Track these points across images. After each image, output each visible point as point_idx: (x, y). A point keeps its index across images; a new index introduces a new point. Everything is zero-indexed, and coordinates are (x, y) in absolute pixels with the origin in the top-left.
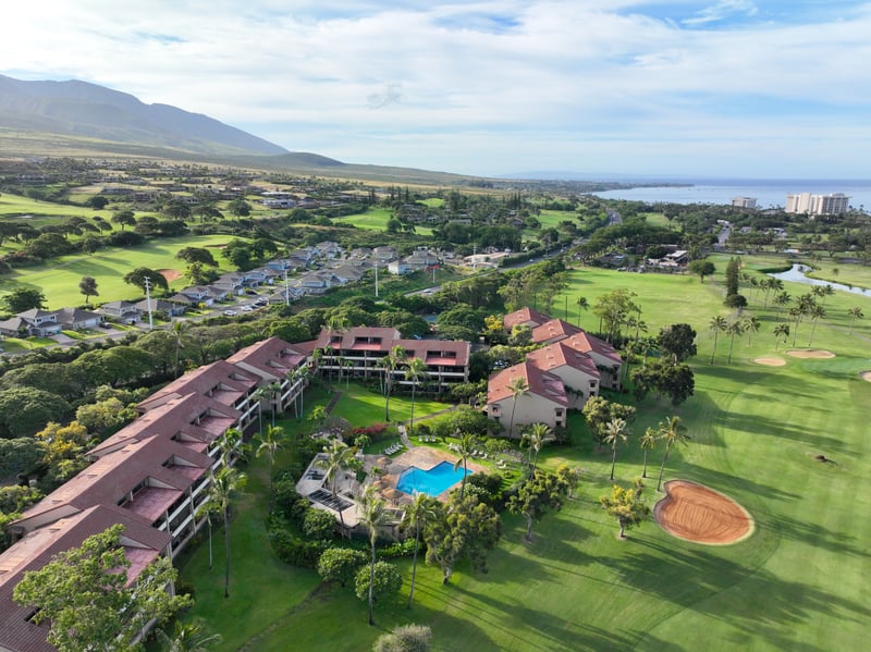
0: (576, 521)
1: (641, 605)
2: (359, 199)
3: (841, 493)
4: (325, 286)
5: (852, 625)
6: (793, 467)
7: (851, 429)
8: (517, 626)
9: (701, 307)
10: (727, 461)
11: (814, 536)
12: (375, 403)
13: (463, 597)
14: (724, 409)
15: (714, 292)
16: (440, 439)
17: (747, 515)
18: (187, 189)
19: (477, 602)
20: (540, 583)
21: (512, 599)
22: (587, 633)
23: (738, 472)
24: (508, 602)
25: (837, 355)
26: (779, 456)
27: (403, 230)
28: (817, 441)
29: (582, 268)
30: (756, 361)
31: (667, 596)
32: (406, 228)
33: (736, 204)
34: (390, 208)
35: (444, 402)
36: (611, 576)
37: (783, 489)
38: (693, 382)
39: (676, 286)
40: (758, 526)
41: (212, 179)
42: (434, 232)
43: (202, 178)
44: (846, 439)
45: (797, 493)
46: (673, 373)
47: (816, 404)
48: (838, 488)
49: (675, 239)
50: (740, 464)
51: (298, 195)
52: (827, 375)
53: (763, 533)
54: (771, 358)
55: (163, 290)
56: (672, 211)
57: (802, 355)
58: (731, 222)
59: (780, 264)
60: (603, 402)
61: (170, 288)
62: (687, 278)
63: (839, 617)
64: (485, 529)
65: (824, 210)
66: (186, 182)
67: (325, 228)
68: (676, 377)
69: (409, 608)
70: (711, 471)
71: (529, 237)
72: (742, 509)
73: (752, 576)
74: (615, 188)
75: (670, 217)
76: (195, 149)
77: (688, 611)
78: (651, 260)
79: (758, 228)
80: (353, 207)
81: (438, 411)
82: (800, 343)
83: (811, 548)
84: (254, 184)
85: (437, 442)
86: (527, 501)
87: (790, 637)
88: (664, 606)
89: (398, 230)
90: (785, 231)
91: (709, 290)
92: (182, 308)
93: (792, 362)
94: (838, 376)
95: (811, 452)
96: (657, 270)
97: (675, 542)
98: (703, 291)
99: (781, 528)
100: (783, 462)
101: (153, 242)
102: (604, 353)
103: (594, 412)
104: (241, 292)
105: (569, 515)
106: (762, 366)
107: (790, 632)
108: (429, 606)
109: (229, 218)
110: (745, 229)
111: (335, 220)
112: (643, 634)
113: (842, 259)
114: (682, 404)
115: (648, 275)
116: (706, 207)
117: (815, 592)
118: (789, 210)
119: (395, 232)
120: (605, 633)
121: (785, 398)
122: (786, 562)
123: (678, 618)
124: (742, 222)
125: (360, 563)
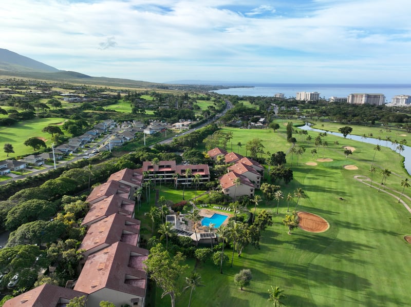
0: (271, 230)
1: (305, 255)
2: (112, 96)
3: (350, 210)
4: (122, 142)
5: (367, 252)
6: (333, 203)
7: (346, 187)
8: (270, 267)
9: (278, 143)
10: (311, 203)
11: (348, 226)
12: (174, 193)
13: (247, 260)
14: (303, 184)
15: (281, 136)
16: (209, 205)
17: (326, 221)
18: (18, 93)
19: (252, 261)
20: (270, 252)
21: (264, 259)
22: (292, 266)
23: (316, 207)
24: (262, 260)
25: (334, 160)
26: (328, 199)
27: (140, 112)
28: (337, 193)
29: (224, 128)
30: (307, 164)
31: (312, 251)
32: (141, 111)
33: (277, 96)
34: (129, 101)
35: (202, 190)
36: (292, 247)
37: (333, 211)
38: (292, 174)
39: (265, 134)
40: (330, 224)
41: (30, 87)
42: (154, 112)
43: (24, 87)
44: (346, 191)
45: (338, 211)
46: (285, 171)
47: (332, 179)
48: (349, 208)
49: (258, 113)
50: (316, 204)
51: (80, 95)
52: (333, 168)
53: (332, 226)
54: (311, 163)
55: (44, 148)
56: (252, 100)
57: (322, 161)
58: (276, 104)
59: (301, 123)
60: (269, 185)
61: (47, 146)
62: (268, 130)
63: (363, 250)
64: (256, 234)
65: (311, 99)
66: (16, 89)
67: (102, 112)
68: (287, 173)
69: (231, 267)
70: (308, 207)
71: (198, 114)
72: (323, 219)
73: (335, 241)
74: (222, 89)
75: (252, 103)
76: (5, 68)
77: (320, 255)
78: (252, 123)
79: (288, 107)
80: (111, 101)
81: (201, 194)
82: (320, 156)
83: (348, 229)
84: (54, 89)
85: (208, 206)
86: (260, 224)
87: (351, 258)
88: (312, 254)
89: (137, 112)
90: (298, 108)
91: (280, 136)
92: (61, 157)
93: (319, 164)
94: (336, 168)
95: (337, 197)
96: (256, 127)
97: (307, 233)
98: (277, 136)
99: (337, 224)
100: (329, 201)
101: (20, 123)
102: (257, 165)
103: (266, 189)
104: (82, 147)
105: (269, 228)
106: (309, 166)
107: (352, 257)
108: (238, 265)
109: (52, 108)
110: (282, 107)
111: (105, 108)
112: (309, 264)
113: (323, 120)
114: (289, 183)
115: (252, 130)
116: (264, 98)
117: (354, 243)
118: (298, 99)
119: (136, 113)
120: (298, 265)
121: (321, 178)
122: (343, 235)
123: (318, 257)
124: (281, 104)
125: (212, 253)
